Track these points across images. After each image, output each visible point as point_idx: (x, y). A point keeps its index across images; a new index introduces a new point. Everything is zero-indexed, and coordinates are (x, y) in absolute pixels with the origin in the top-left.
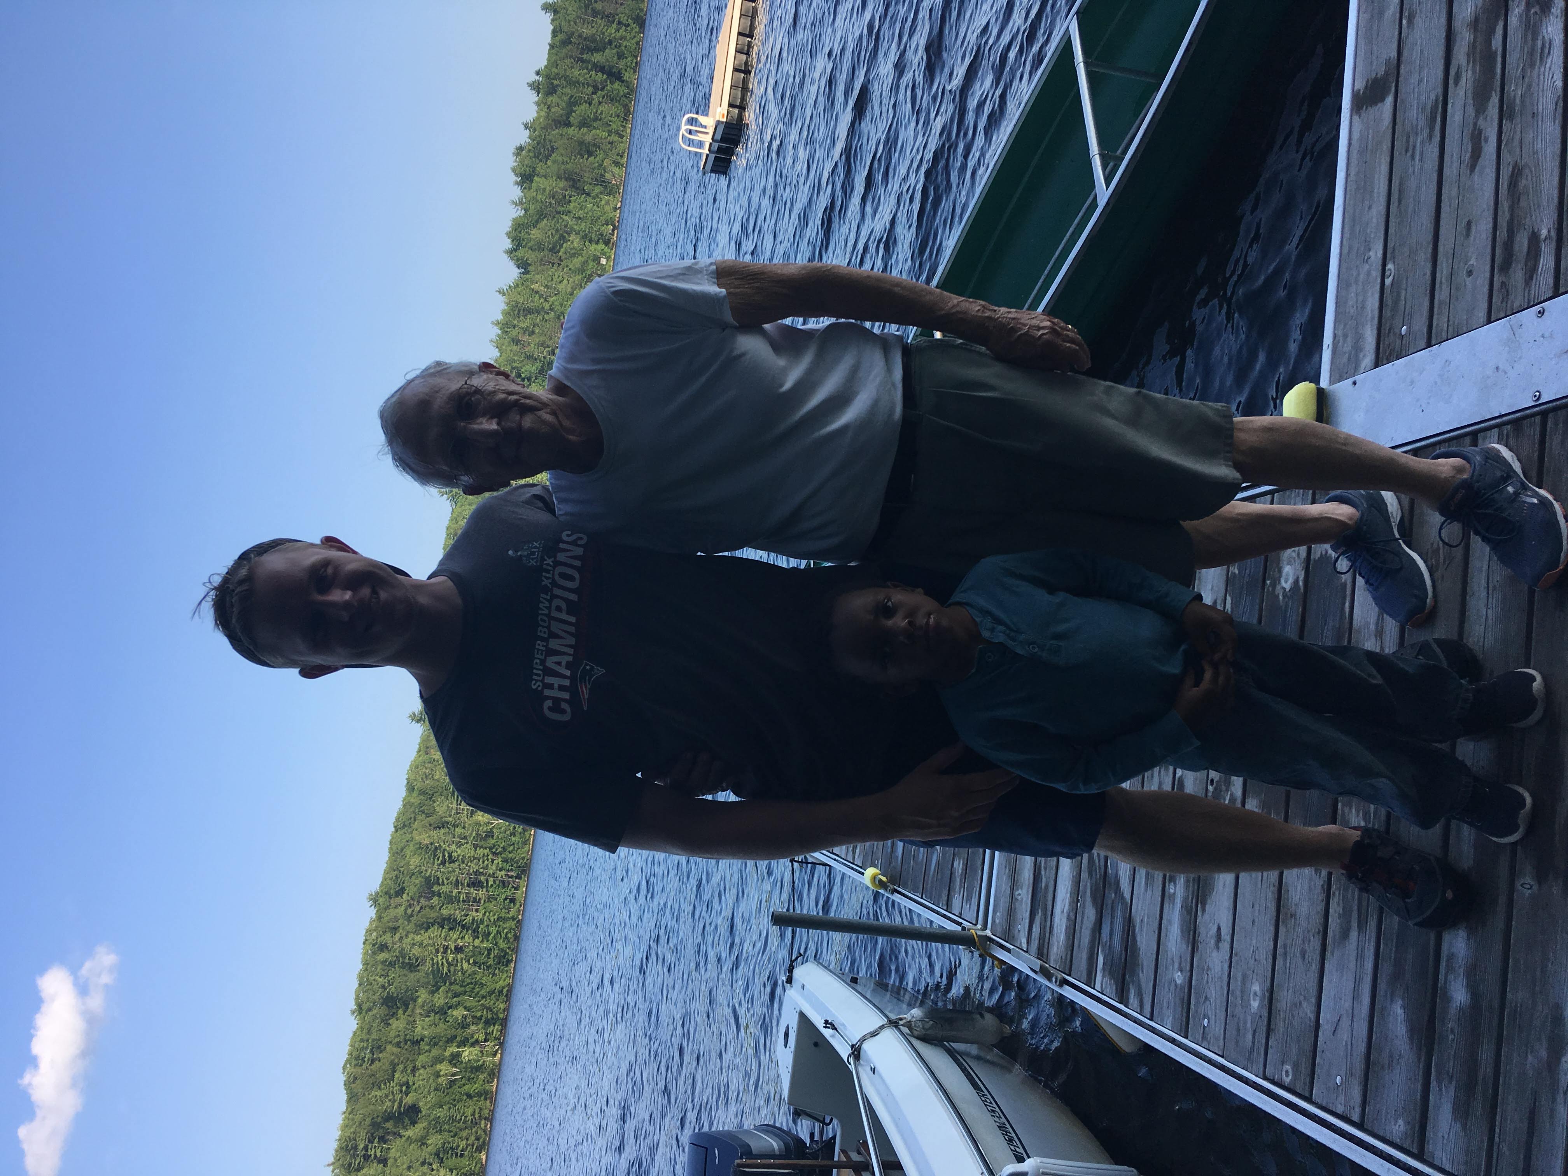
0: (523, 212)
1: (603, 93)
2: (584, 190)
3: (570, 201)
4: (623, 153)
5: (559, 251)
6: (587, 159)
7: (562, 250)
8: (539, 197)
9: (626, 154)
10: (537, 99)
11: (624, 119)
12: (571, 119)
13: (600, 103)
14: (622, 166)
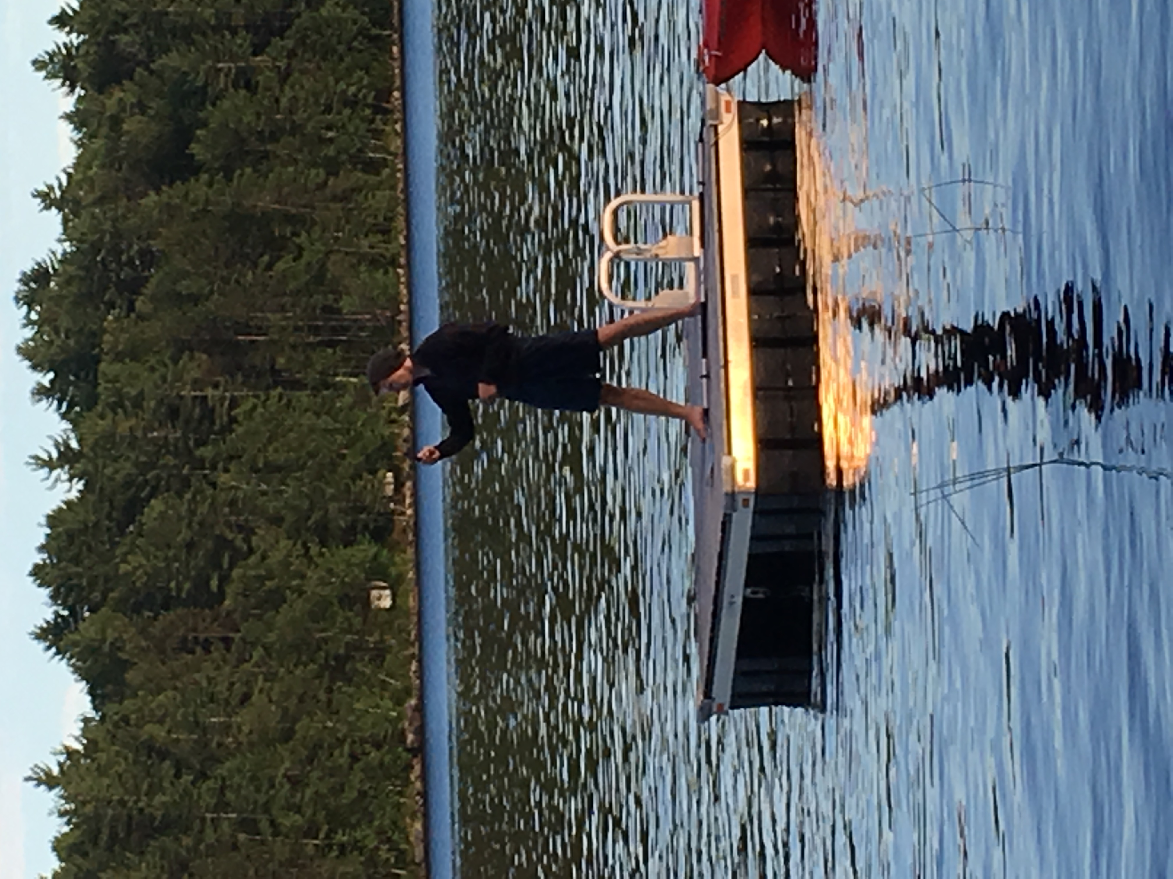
0: (80, 485)
1: (289, 43)
2: (274, 371)
3: (233, 420)
4: (390, 219)
5: (221, 595)
6: (269, 267)
7: (230, 590)
8: (124, 427)
9: (400, 223)
10: (69, 104)
11: (377, 110)
12: (195, 148)
13: (284, 77)
14: (394, 262)
